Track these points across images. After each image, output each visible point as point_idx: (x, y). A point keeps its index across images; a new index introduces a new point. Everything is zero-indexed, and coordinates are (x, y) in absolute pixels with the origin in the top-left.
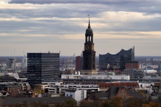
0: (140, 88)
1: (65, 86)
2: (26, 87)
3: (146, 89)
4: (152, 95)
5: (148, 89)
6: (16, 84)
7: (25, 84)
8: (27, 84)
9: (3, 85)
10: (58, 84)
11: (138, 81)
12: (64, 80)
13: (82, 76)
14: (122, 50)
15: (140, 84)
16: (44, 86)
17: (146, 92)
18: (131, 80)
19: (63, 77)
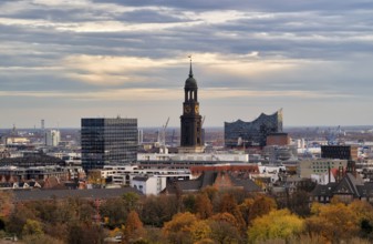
0: (262, 175)
1: (140, 171)
2: (78, 175)
3: (268, 175)
4: (275, 185)
5: (271, 175)
6: (59, 169)
7: (76, 170)
8: (81, 170)
9: (36, 171)
10: (129, 168)
11: (260, 164)
12: (142, 162)
13: (170, 155)
14: (263, 115)
15: (261, 168)
16: (105, 172)
17: (268, 180)
18: (250, 161)
19: (141, 157)
